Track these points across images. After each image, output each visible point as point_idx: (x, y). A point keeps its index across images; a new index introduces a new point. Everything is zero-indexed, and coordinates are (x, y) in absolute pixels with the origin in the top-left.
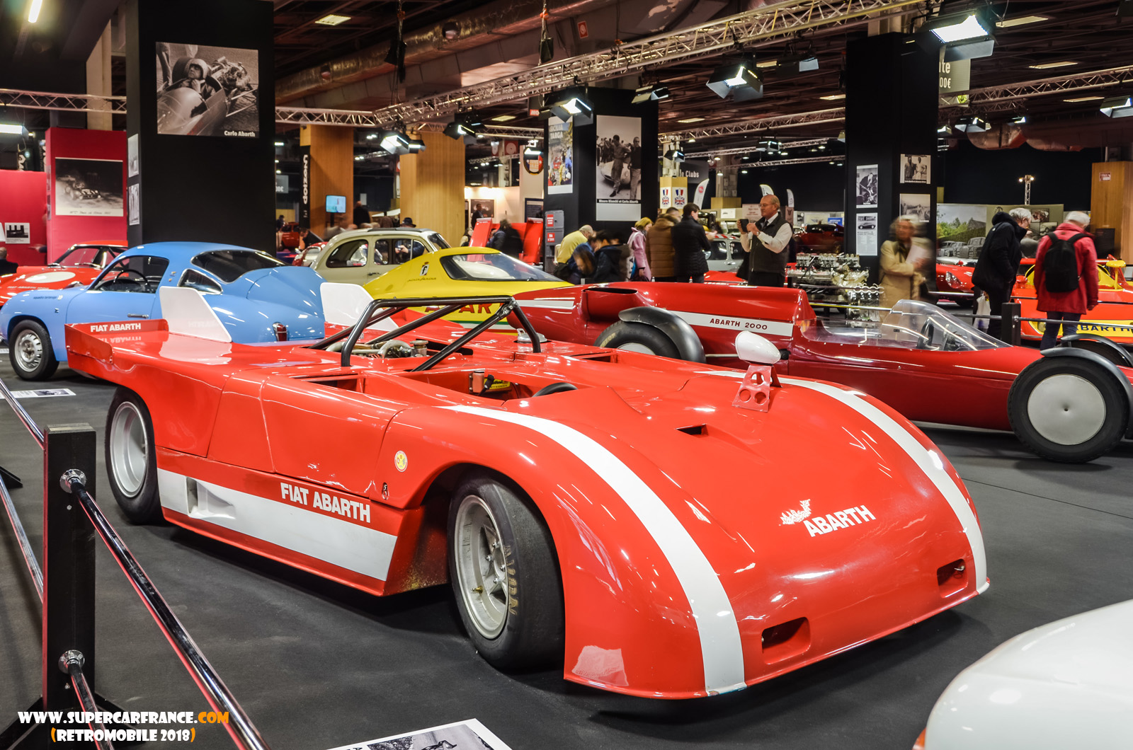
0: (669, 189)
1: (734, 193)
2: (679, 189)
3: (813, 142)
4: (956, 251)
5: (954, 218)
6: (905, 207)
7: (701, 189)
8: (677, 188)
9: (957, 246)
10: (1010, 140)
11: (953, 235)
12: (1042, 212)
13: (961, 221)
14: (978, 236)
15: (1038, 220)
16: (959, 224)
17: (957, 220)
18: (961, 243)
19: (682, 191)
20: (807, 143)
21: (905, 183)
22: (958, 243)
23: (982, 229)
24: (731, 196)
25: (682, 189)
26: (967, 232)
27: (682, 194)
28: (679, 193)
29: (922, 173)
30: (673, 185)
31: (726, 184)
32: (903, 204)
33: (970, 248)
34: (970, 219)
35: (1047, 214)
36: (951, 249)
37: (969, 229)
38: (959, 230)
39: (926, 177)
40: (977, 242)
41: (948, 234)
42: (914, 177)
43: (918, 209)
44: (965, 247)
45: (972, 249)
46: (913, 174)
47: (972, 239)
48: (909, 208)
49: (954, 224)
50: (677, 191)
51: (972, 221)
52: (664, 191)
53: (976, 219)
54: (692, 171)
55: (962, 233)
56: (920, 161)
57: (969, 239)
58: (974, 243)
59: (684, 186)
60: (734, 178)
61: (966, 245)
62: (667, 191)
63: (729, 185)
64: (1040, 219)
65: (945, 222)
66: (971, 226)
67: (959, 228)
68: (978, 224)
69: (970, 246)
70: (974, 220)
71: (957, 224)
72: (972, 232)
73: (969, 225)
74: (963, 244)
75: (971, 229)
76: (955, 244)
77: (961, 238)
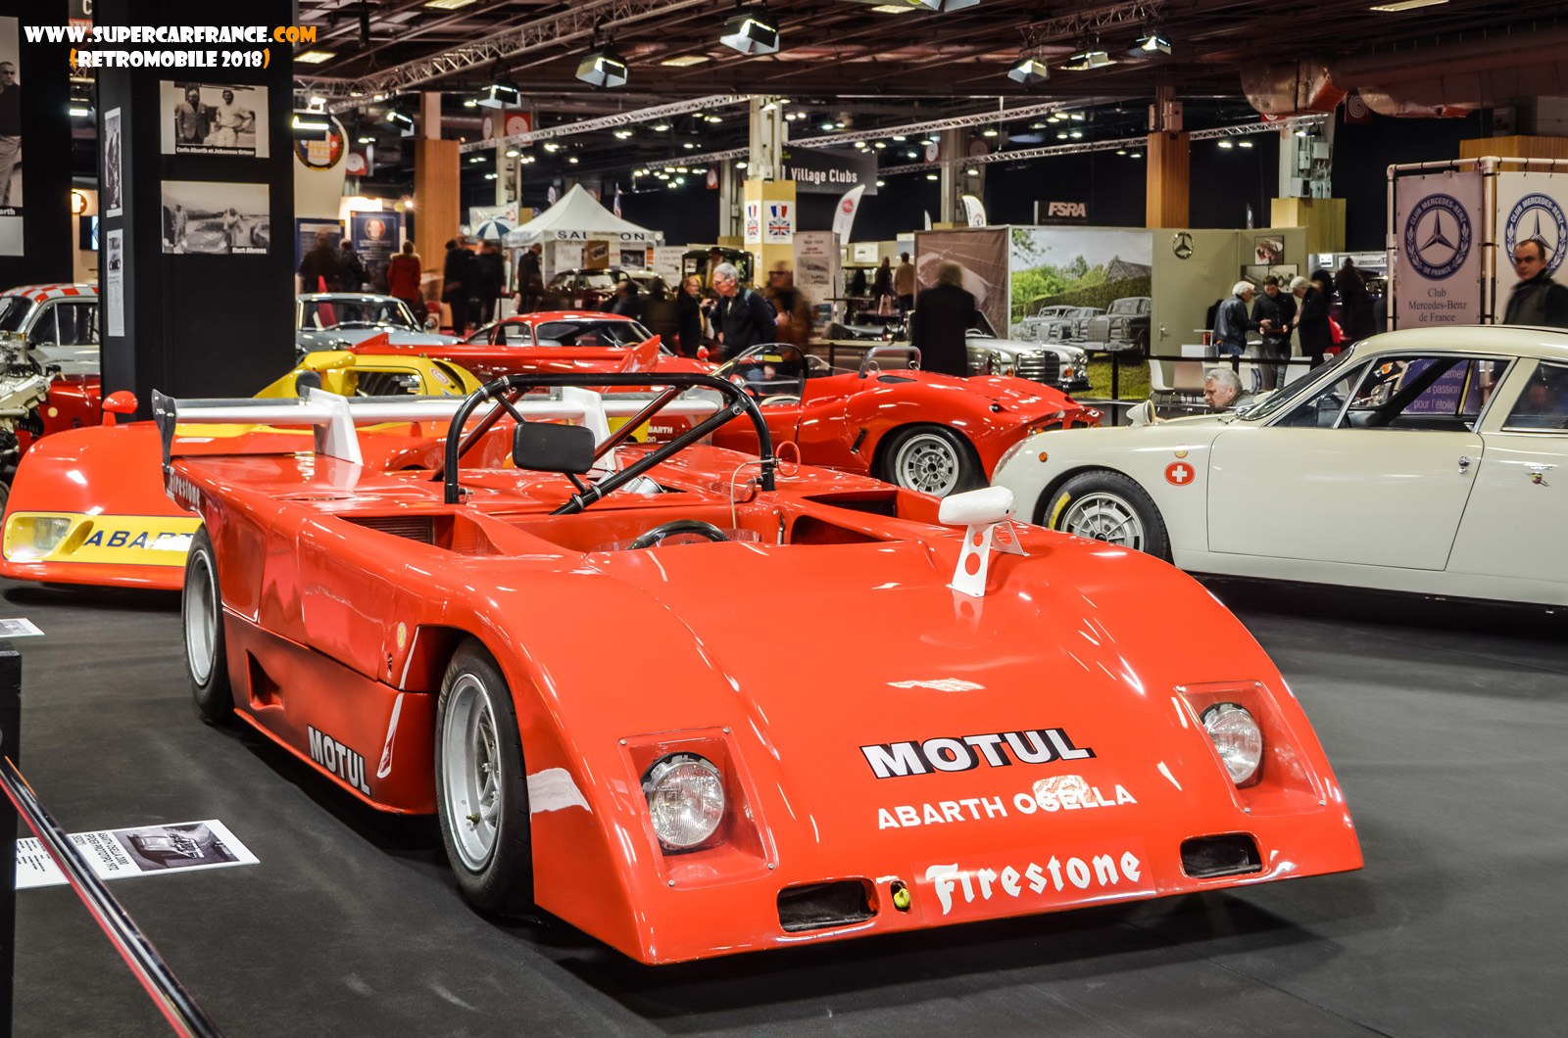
0: (758, 203)
2: (779, 204)
3: (1037, 110)
4: (1079, 326)
5: (1073, 256)
6: (180, 216)
7: (847, 206)
8: (774, 203)
9: (1081, 317)
10: (1312, 96)
11: (1071, 294)
12: (1272, 242)
13: (1091, 263)
14: (1131, 296)
15: (1266, 261)
16: (1085, 270)
17: (1080, 260)
18: (1092, 309)
19: (784, 209)
20: (1027, 112)
21: (178, 154)
22: (1084, 309)
23: (1141, 280)
25: (784, 203)
26: (1104, 287)
27: (784, 214)
28: (779, 212)
29: (236, 130)
30: (766, 196)
32: (172, 208)
33: (1113, 321)
34: (1111, 258)
35: (1280, 247)
36: (1066, 322)
37: (1109, 279)
38: (1085, 283)
39: (253, 140)
40: (1130, 307)
41: (1059, 291)
42: (208, 140)
43: (228, 219)
44: (1100, 318)
45: (1118, 323)
46: (207, 132)
47: (1117, 301)
48: (193, 216)
49: (1074, 270)
50: (774, 209)
51: (1116, 263)
52: (750, 208)
53: (1125, 258)
54: (842, 171)
55: (1094, 289)
56: (229, 100)
57: (1110, 301)
58: (1123, 309)
59: (789, 199)
61: (1103, 313)
62: (755, 207)
64: (1270, 258)
65: (1050, 264)
66: (1115, 274)
67: (1084, 277)
68: (1133, 268)
69: (1113, 316)
70: (1121, 260)
71: (1081, 270)
72: (1120, 287)
73: (1109, 272)
74: (1095, 311)
75: (1114, 281)
76: (1077, 312)
77: (1090, 299)
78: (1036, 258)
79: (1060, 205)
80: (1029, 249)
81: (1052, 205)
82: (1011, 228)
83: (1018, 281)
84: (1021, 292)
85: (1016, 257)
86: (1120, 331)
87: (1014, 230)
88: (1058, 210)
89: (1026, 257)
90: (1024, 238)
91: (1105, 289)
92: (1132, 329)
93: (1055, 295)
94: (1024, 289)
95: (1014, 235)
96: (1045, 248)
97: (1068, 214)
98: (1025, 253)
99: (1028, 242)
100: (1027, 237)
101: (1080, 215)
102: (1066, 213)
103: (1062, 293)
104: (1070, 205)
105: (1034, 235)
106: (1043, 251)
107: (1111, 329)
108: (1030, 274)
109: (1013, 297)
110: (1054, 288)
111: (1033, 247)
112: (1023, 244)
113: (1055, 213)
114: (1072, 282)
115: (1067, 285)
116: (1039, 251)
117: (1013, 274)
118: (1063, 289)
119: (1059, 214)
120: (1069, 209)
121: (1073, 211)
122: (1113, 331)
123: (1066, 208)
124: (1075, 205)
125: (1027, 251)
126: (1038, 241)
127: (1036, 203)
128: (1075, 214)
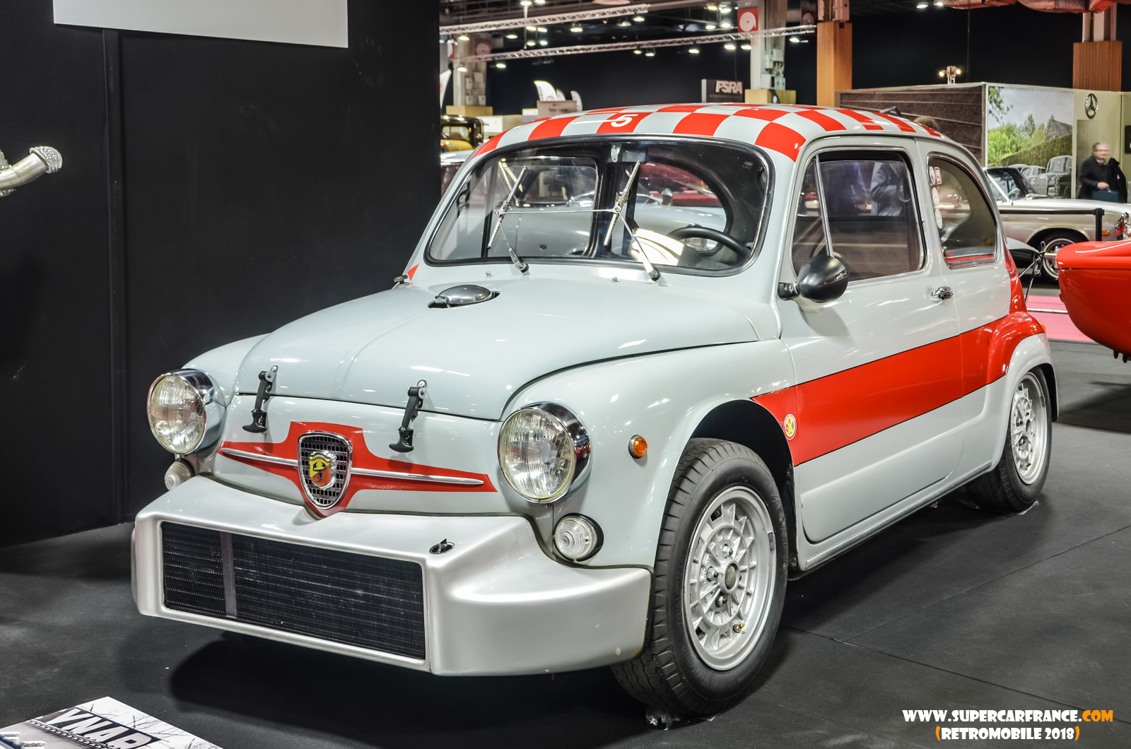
1: (482, 100)
5: (1026, 115)
11: (1025, 152)
13: (1037, 123)
14: (1060, 154)
16: (1034, 129)
17: (1030, 119)
18: (1038, 167)
22: (1033, 167)
23: (1066, 139)
24: (477, 104)
31: (469, 86)
33: (1050, 179)
34: (1049, 118)
37: (1048, 138)
38: (1034, 142)
40: (1060, 165)
41: (1017, 150)
44: (1042, 176)
45: (1053, 181)
47: (1052, 160)
51: (1052, 123)
53: (1058, 119)
55: (1039, 148)
57: (1048, 159)
58: (1056, 167)
60: (480, 78)
61: (1044, 171)
63: (474, 88)
66: (1051, 133)
67: (1033, 136)
68: (1062, 128)
69: (1050, 174)
70: (1055, 119)
71: (1031, 129)
72: (1054, 146)
73: (1048, 132)
74: (1039, 169)
75: (1050, 140)
76: (1028, 170)
77: (1037, 157)
78: (1004, 116)
79: (724, 83)
80: (999, 106)
81: (718, 83)
82: (988, 84)
83: (992, 139)
84: (994, 150)
85: (990, 115)
86: (1053, 188)
87: (990, 87)
88: (723, 88)
89: (997, 115)
90: (996, 96)
91: (1045, 147)
92: (1061, 186)
93: (1015, 153)
94: (995, 147)
95: (989, 93)
96: (1009, 106)
97: (730, 92)
98: (996, 111)
99: (998, 100)
100: (998, 95)
101: (738, 92)
102: (728, 90)
103: (1019, 152)
104: (731, 83)
105: (1002, 92)
106: (1008, 109)
107: (1049, 186)
108: (999, 133)
109: (989, 155)
110: (1014, 146)
111: (1002, 105)
112: (995, 102)
113: (720, 90)
114: (1026, 141)
115: (1022, 144)
116: (1006, 109)
117: (988, 131)
118: (1020, 148)
119: (723, 90)
120: (731, 87)
121: (733, 88)
122: (1050, 188)
123: (728, 85)
124: (734, 83)
125: (998, 109)
126: (1005, 99)
127: (704, 82)
128: (735, 92)
